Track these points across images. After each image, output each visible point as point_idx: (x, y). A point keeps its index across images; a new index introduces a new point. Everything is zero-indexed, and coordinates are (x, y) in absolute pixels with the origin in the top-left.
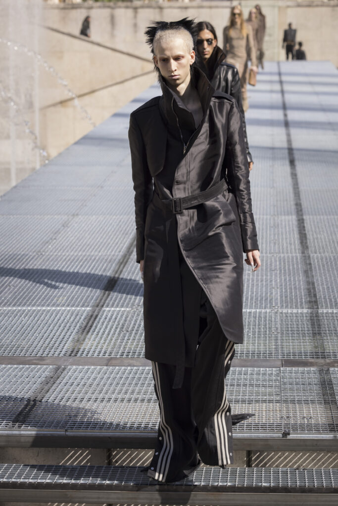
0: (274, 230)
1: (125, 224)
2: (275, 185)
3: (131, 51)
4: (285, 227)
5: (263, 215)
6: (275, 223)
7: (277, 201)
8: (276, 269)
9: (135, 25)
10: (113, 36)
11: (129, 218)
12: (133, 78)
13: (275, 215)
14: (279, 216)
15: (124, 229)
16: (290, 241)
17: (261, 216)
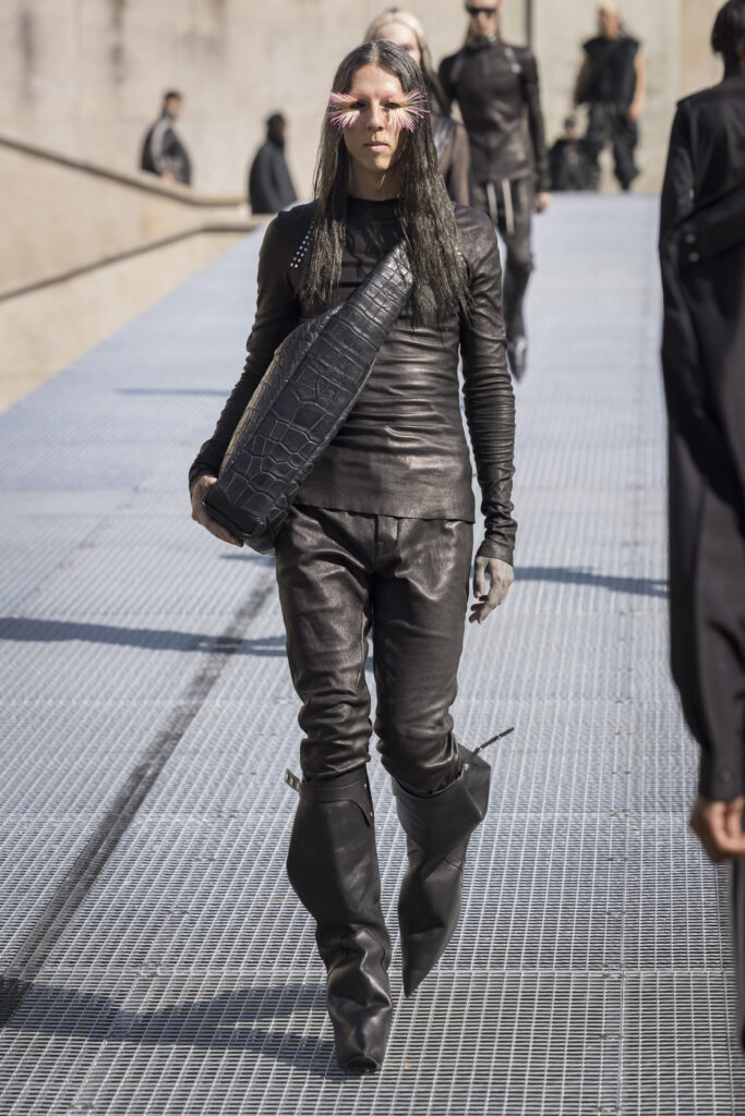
0: (619, 869)
1: (24, 849)
2: (633, 687)
3: (99, 159)
4: (664, 858)
5: (579, 809)
6: (623, 844)
7: (636, 752)
8: (614, 1031)
9: (117, 55)
10: (27, 96)
11: (40, 824)
12: (107, 262)
13: (624, 811)
14: (643, 814)
15: (16, 868)
16: (681, 914)
17: (570, 815)
